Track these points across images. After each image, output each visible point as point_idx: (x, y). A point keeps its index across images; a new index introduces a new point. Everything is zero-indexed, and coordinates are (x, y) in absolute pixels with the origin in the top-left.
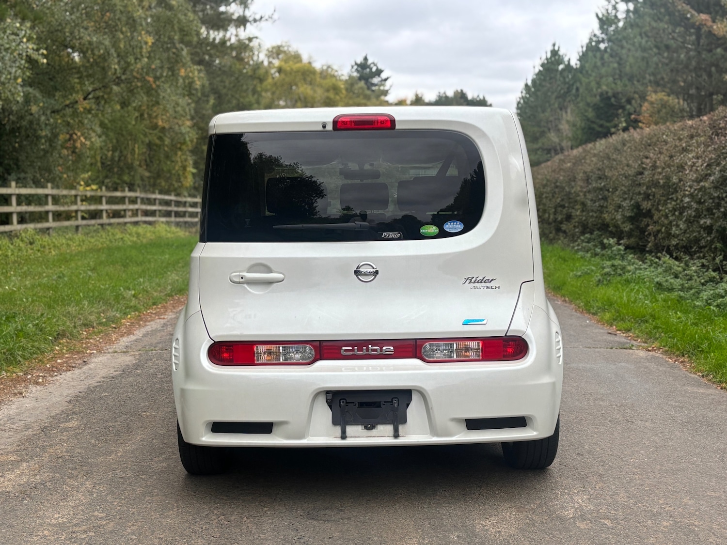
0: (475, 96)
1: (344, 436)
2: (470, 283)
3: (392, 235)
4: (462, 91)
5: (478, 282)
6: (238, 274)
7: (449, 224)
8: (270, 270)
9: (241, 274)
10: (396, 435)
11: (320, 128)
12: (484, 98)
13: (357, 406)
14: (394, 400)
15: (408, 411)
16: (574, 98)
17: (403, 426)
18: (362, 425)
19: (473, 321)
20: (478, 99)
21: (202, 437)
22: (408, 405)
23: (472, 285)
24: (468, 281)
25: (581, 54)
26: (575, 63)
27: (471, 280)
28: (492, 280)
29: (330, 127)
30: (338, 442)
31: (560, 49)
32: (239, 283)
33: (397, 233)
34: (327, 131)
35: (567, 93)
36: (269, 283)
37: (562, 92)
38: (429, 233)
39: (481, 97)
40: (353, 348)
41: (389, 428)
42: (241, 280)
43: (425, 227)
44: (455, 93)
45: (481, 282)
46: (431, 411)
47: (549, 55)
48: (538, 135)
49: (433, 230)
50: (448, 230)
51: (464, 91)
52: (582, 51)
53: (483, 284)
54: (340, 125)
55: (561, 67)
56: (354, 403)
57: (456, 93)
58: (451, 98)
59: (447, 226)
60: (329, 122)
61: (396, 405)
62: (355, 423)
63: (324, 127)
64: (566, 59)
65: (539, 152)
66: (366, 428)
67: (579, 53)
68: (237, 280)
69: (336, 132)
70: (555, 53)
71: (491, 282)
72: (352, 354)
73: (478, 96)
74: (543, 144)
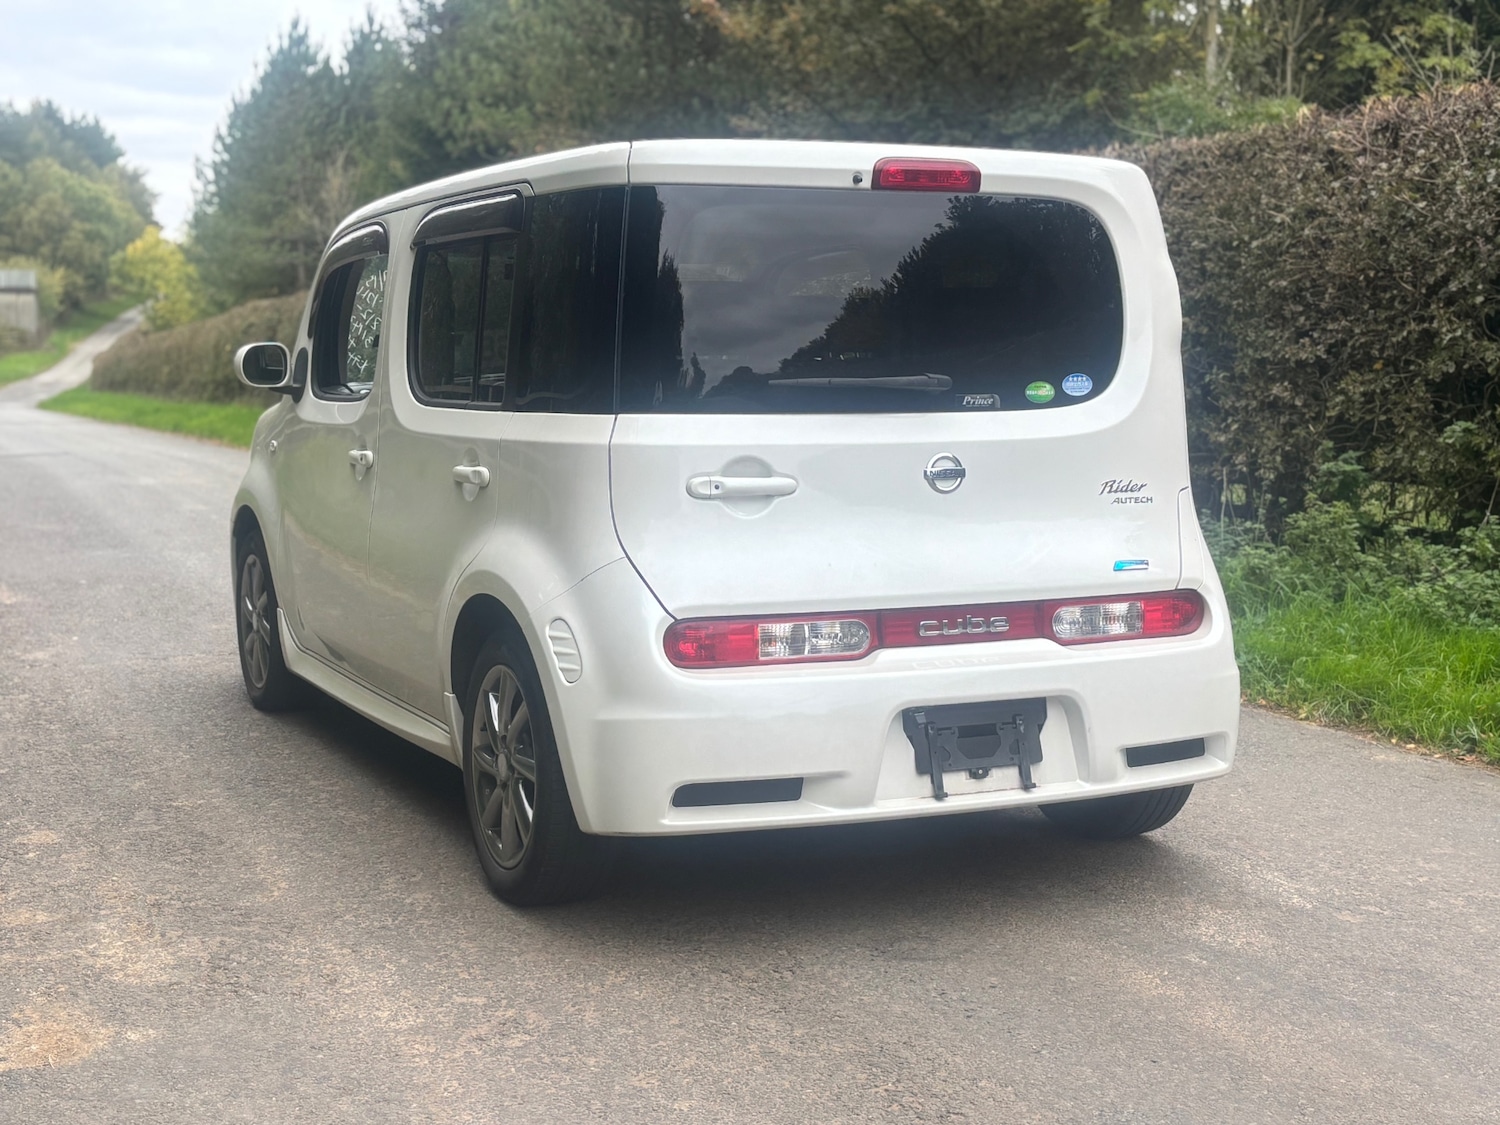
0: (78, 117)
1: (939, 794)
2: (1110, 492)
3: (980, 400)
4: (50, 103)
5: (1121, 491)
6: (707, 479)
7: (1071, 379)
8: (768, 472)
9: (713, 478)
10: (1027, 785)
11: (849, 183)
12: (97, 122)
13: (957, 734)
14: (1018, 718)
15: (1043, 737)
16: (341, 137)
17: (1035, 767)
18: (964, 770)
19: (1131, 563)
20: (83, 124)
21: (663, 817)
22: (1040, 727)
23: (1114, 496)
24: (1108, 489)
25: (350, 46)
26: (339, 64)
27: (1111, 486)
28: (1142, 486)
29: (866, 183)
30: (930, 806)
31: (310, 33)
32: (709, 498)
33: (986, 396)
34: (859, 190)
35: (328, 125)
36: (767, 496)
37: (317, 122)
38: (1040, 396)
39: (91, 120)
40: (940, 621)
41: (1012, 773)
42: (715, 492)
43: (1033, 385)
44: (33, 105)
45: (1126, 491)
46: (1088, 735)
47: (286, 43)
48: (269, 208)
49: (1045, 390)
50: (1068, 392)
51: (55, 105)
52: (354, 42)
53: (1129, 494)
54: (887, 178)
55: (311, 70)
56: (949, 728)
57: (37, 106)
58: (26, 117)
59: (1068, 384)
60: (867, 172)
61: (1022, 728)
62: (954, 768)
63: (857, 180)
64: (321, 57)
65: (275, 247)
66: (974, 775)
67: (345, 45)
68: (706, 491)
69: (876, 192)
70: (299, 41)
71: (1139, 489)
72: (939, 634)
73: (84, 117)
74: (282, 229)
